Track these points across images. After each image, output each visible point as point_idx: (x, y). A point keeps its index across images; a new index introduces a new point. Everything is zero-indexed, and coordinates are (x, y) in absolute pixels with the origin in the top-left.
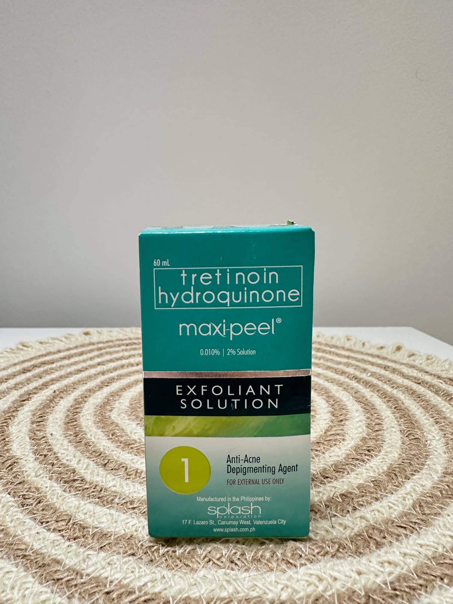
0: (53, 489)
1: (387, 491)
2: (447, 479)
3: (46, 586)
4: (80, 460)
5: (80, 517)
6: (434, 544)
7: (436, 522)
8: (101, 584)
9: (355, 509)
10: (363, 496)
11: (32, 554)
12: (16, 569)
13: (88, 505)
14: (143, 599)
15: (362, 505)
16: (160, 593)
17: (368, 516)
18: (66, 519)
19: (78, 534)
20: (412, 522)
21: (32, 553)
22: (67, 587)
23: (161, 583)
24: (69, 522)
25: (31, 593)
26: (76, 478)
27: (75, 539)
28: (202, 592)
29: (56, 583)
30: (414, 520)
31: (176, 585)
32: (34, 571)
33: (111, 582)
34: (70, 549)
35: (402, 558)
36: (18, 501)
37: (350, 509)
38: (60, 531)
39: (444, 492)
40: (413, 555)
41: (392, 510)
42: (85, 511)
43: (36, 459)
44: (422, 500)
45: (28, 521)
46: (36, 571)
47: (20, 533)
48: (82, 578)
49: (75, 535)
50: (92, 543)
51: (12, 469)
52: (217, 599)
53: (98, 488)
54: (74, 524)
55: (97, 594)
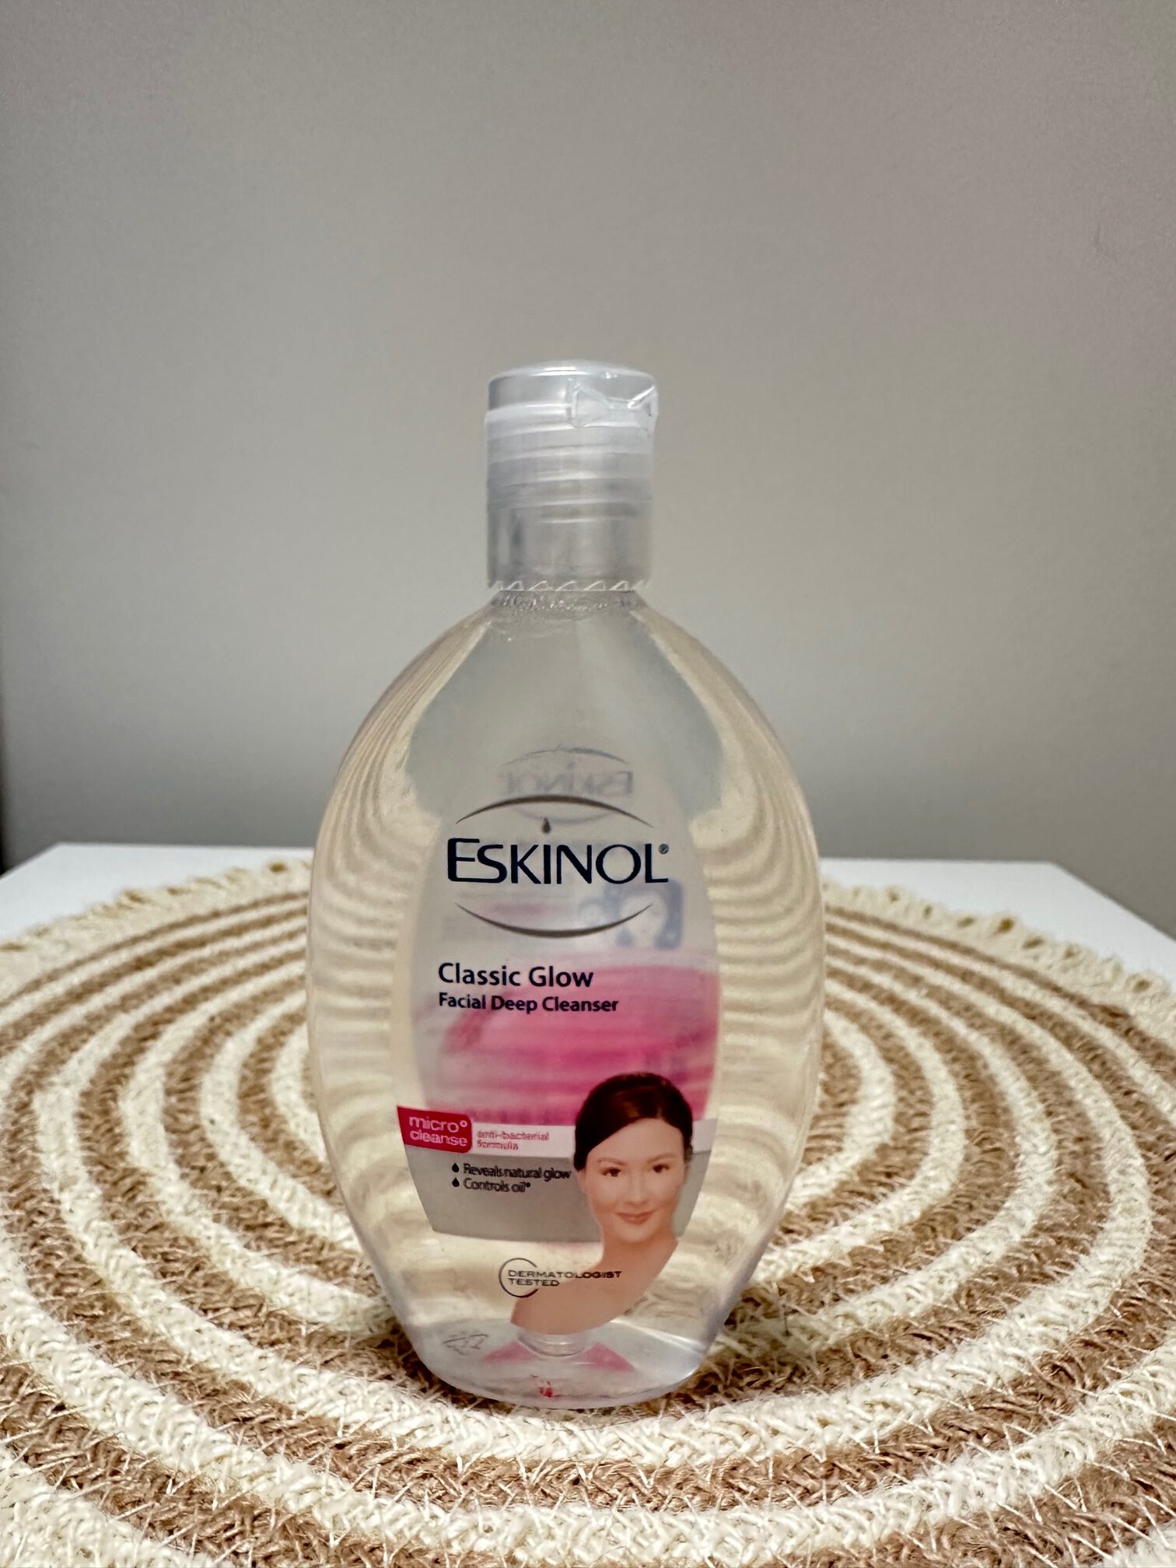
0: (223, 1241)
1: (909, 1264)
2: (1037, 1242)
3: (222, 1431)
4: (275, 1182)
5: (281, 1301)
6: (978, 1372)
7: (994, 1330)
8: (326, 1430)
9: (837, 1299)
10: (857, 1273)
11: (190, 1372)
12: (163, 1398)
13: (297, 1277)
14: (407, 1458)
15: (852, 1291)
16: (439, 1449)
17: (861, 1314)
18: (253, 1305)
19: (278, 1334)
20: (944, 1327)
21: (192, 1368)
22: (263, 1434)
23: (442, 1431)
24: (259, 1310)
25: (195, 1444)
26: (269, 1219)
27: (272, 1344)
28: (519, 1449)
29: (240, 1426)
30: (950, 1324)
31: (469, 1435)
32: (197, 1403)
33: (347, 1427)
34: (263, 1364)
35: (910, 1397)
36: (153, 1265)
37: (827, 1298)
38: (242, 1328)
39: (1025, 1268)
40: (934, 1392)
41: (911, 1303)
42: (290, 1290)
43: (183, 1176)
44: (976, 1283)
45: (176, 1305)
46: (201, 1402)
47: (163, 1330)
48: (290, 1418)
49: (273, 1337)
50: (308, 1352)
51: (134, 1197)
52: (547, 1463)
53: (317, 1243)
54: (269, 1314)
55: (319, 1447)
